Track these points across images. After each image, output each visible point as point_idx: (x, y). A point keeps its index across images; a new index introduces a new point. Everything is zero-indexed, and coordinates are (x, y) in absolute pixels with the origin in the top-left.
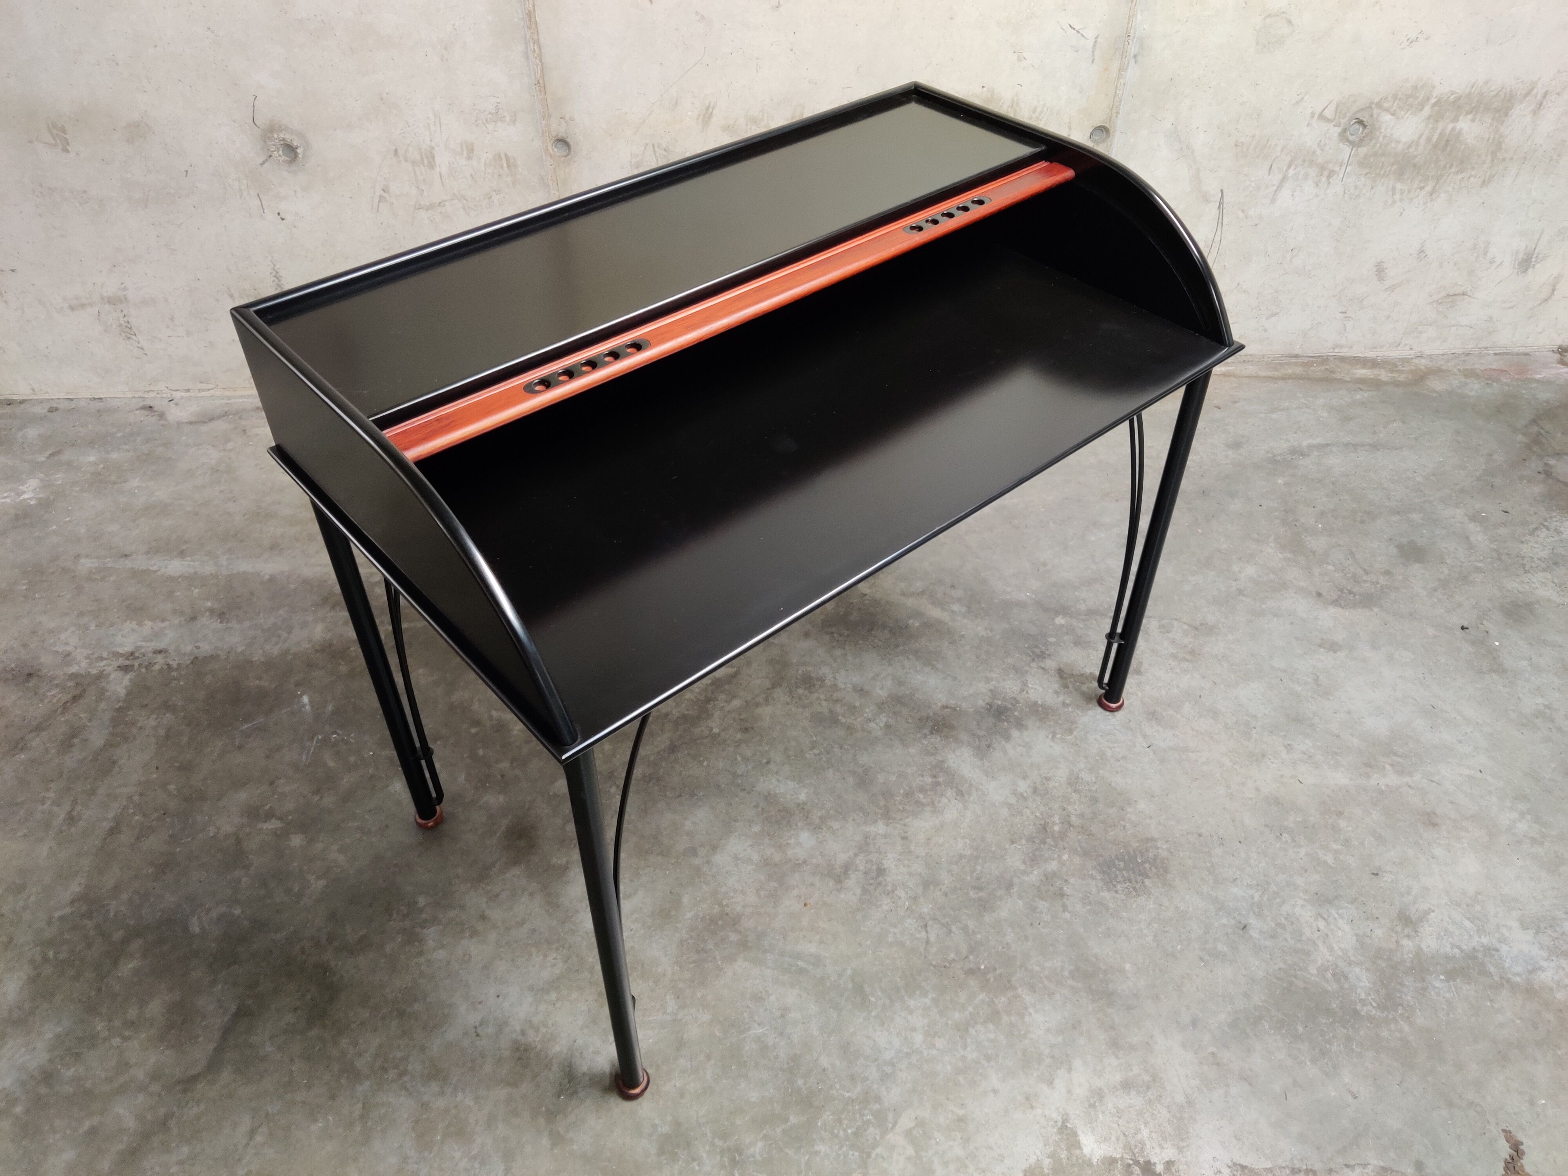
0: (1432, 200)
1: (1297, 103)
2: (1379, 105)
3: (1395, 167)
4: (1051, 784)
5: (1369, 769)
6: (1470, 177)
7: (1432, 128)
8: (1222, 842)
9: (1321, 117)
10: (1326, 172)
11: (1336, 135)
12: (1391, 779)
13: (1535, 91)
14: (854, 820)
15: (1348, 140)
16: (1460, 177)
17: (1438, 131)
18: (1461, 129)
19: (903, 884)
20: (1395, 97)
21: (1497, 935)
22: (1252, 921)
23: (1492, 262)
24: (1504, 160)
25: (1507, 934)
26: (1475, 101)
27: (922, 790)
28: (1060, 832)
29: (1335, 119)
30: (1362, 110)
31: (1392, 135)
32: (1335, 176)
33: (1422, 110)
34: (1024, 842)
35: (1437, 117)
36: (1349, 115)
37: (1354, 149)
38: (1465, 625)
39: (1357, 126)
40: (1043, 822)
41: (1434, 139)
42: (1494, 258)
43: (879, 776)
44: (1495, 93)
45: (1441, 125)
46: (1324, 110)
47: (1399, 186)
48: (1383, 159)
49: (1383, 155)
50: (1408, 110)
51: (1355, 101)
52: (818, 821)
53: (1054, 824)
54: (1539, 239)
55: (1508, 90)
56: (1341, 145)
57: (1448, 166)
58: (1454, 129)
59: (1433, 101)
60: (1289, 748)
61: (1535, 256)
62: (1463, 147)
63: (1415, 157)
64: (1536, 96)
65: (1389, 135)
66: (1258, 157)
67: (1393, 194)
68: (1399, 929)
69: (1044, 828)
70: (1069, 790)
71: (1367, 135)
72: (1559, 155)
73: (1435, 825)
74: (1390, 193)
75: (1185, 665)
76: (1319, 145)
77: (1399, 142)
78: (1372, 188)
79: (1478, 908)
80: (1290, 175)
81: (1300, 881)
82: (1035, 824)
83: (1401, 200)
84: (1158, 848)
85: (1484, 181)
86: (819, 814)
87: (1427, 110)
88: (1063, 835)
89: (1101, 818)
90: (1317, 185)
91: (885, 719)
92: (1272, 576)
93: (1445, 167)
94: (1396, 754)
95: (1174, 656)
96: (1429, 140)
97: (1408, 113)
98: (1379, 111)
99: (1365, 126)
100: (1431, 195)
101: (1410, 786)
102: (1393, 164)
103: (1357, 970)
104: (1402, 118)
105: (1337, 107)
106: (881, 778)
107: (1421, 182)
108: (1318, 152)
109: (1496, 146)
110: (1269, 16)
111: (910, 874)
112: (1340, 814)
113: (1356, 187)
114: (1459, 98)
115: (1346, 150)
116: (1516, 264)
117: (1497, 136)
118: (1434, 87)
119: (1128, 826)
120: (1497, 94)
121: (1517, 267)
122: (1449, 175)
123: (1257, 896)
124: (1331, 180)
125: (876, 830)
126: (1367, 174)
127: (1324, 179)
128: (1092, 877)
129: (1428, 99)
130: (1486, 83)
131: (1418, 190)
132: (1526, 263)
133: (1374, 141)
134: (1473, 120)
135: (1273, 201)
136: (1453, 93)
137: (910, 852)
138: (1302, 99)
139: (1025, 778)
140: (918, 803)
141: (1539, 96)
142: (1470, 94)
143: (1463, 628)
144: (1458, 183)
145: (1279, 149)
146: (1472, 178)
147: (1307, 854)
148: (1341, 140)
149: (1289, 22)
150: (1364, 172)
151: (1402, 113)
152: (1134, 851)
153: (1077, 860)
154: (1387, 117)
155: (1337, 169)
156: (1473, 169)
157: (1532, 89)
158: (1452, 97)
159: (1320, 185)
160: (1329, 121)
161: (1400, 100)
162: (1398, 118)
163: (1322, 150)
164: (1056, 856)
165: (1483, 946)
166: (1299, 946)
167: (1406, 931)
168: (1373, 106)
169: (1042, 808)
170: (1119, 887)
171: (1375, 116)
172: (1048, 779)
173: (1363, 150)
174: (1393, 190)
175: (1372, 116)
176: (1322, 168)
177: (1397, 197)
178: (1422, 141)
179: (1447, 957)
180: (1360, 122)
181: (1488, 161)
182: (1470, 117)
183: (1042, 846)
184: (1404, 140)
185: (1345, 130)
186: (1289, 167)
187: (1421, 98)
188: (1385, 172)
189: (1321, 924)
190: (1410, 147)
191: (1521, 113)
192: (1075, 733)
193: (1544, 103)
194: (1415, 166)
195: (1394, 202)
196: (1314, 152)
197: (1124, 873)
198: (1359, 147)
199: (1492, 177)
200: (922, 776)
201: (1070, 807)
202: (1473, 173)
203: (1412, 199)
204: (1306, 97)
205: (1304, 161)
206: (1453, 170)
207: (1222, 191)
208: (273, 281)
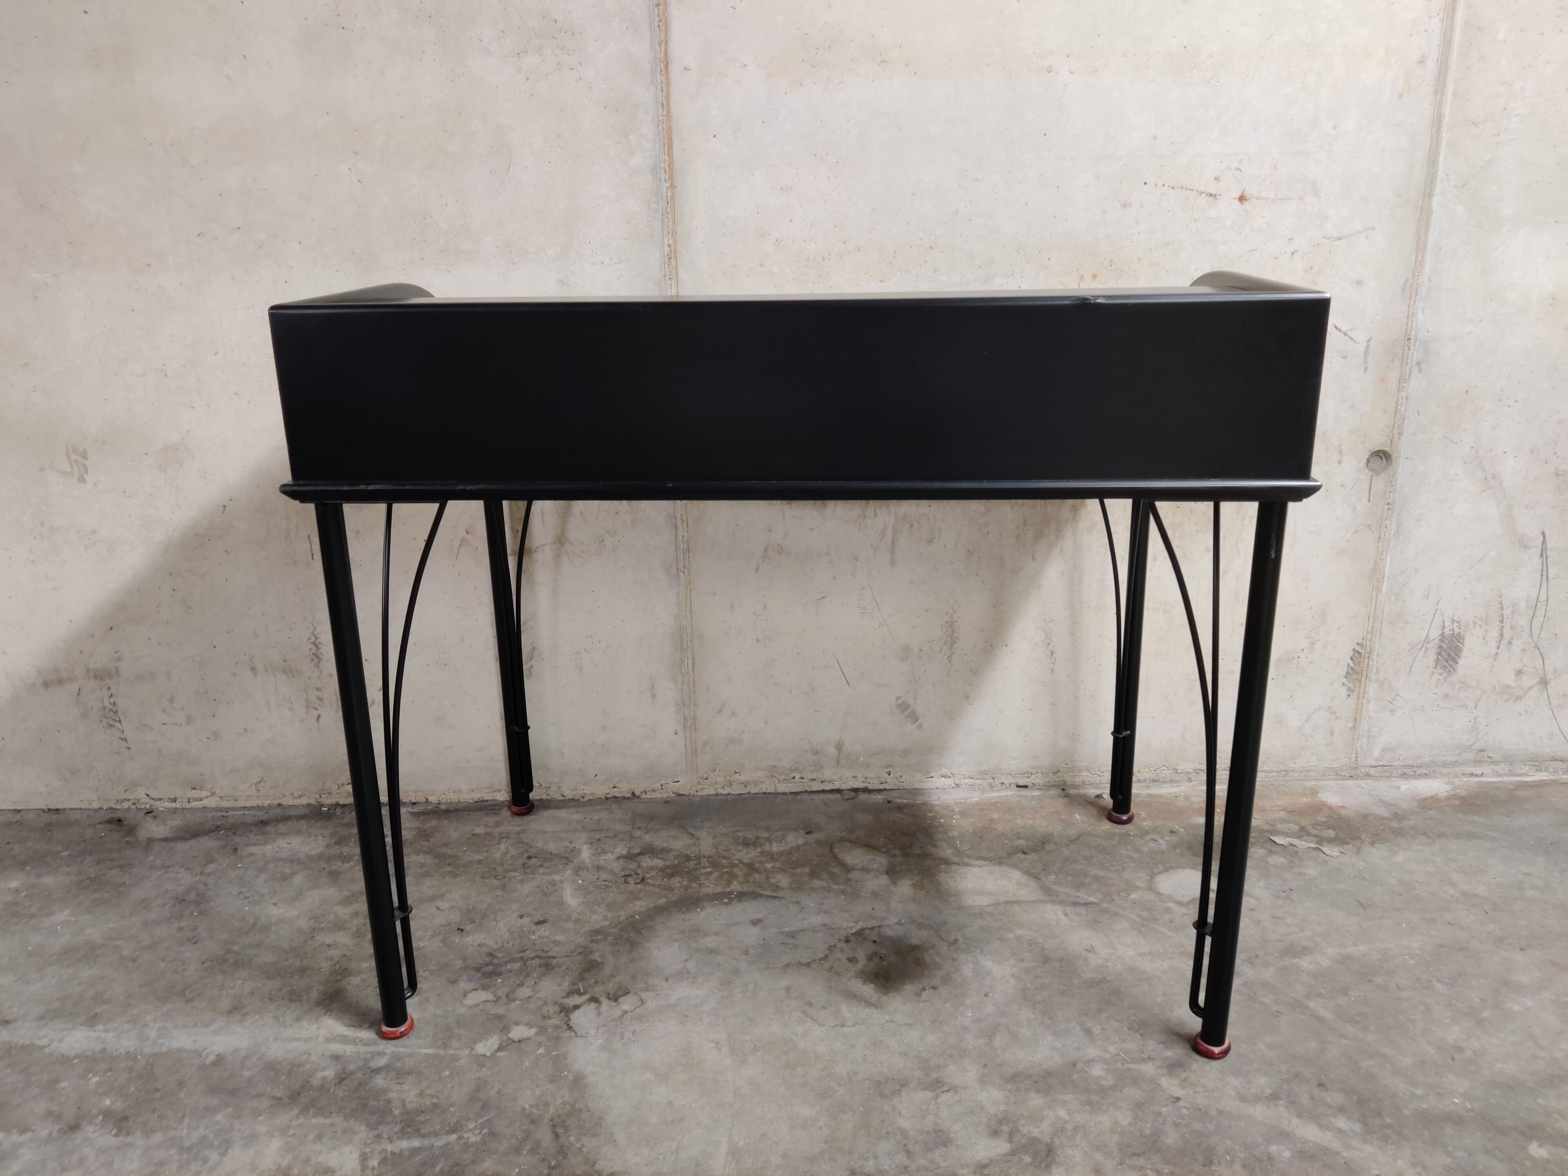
207: (1543, 533)
208: (311, 649)
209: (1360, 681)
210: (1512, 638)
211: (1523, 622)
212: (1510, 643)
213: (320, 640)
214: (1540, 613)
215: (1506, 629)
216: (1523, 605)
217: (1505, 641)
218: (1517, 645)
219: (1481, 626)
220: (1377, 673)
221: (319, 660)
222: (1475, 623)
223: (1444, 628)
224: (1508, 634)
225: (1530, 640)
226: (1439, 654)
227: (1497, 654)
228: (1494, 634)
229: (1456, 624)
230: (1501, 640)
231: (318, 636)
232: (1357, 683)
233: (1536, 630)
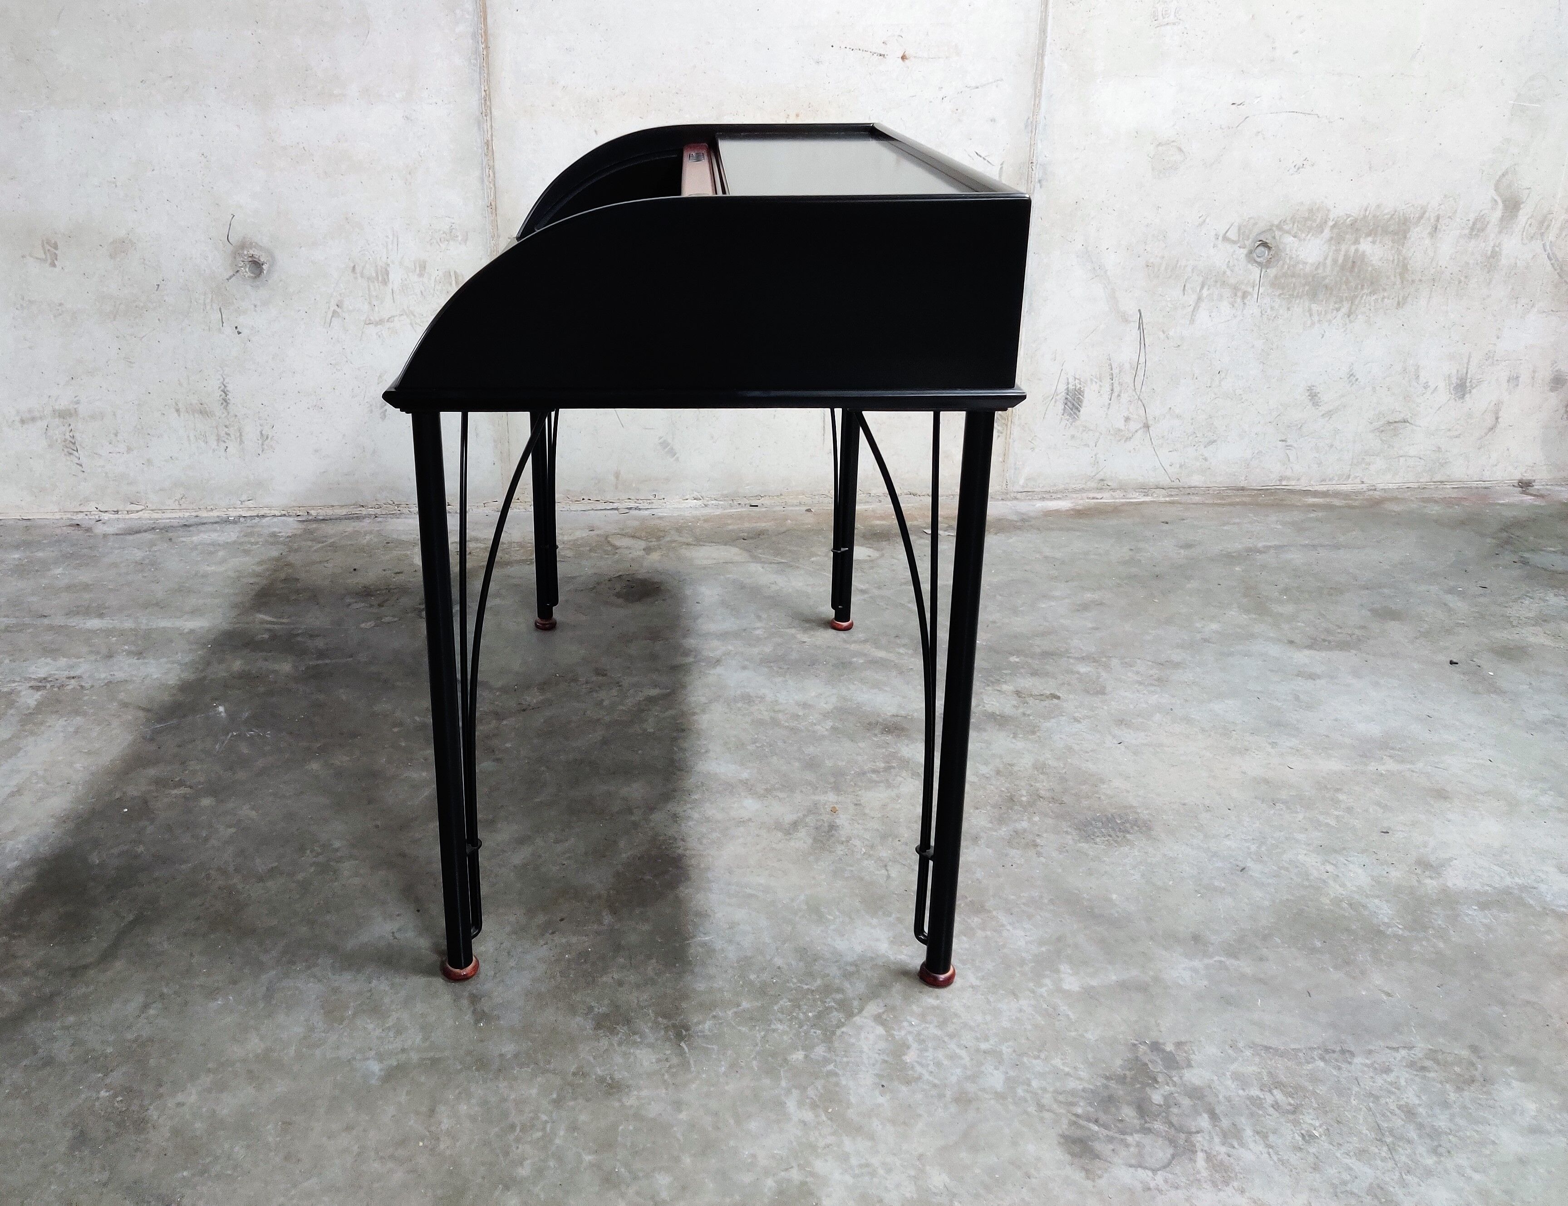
0: (1351, 322)
1: (1200, 225)
2: (1279, 227)
3: (1307, 288)
4: (1016, 769)
5: (1365, 759)
6: (1383, 298)
7: (1336, 250)
8: (1208, 809)
9: (1225, 238)
10: (1240, 294)
11: (1243, 256)
12: (1391, 765)
13: (1427, 215)
14: (802, 792)
15: (1256, 262)
16: (1373, 298)
17: (1342, 253)
18: (1364, 252)
19: (858, 836)
20: (1293, 220)
21: (1533, 877)
22: (1249, 864)
23: (1426, 387)
24: (1413, 281)
25: (1543, 876)
26: (1371, 224)
27: (874, 771)
28: (1029, 802)
29: (1239, 240)
30: (1264, 232)
31: (1298, 256)
32: (1249, 297)
33: (1322, 232)
34: (989, 808)
35: (1338, 239)
36: (1252, 236)
37: (1264, 270)
38: (1455, 661)
39: (1262, 249)
40: (1009, 794)
41: (1340, 261)
42: (1427, 382)
43: (827, 762)
44: (1389, 216)
45: (1343, 247)
46: (1227, 232)
47: (1315, 307)
48: (1294, 280)
49: (1293, 276)
50: (1309, 232)
51: (1255, 224)
52: (762, 792)
53: (1022, 796)
54: (1468, 363)
55: (1402, 213)
56: (1250, 266)
57: (1360, 287)
58: (1357, 250)
59: (1331, 223)
60: (1274, 744)
61: (1468, 381)
62: (1370, 269)
63: (1324, 278)
64: (1429, 219)
65: (1294, 256)
66: (1170, 277)
67: (1311, 315)
68: (1419, 871)
69: (1011, 799)
70: (1036, 772)
71: (1274, 257)
72: (1466, 277)
73: (1445, 798)
74: (1307, 314)
75: (1153, 688)
76: (1228, 267)
77: (1305, 263)
78: (1288, 309)
79: (1507, 857)
80: (1205, 295)
81: (1301, 837)
82: (1000, 796)
83: (1319, 321)
84: (1138, 813)
85: (1399, 303)
86: (764, 787)
87: (1327, 233)
88: (1031, 804)
89: (1073, 792)
90: (1233, 306)
91: (831, 724)
92: (1239, 630)
93: (1356, 288)
94: (1393, 749)
95: (1140, 683)
96: (1335, 261)
97: (1309, 236)
98: (1280, 233)
99: (1269, 248)
100: (1349, 316)
101: (1413, 771)
102: (1304, 285)
103: (1376, 901)
104: (1304, 240)
105: (1239, 229)
106: (829, 763)
107: (1335, 303)
108: (1229, 273)
109: (1403, 268)
110: (1160, 144)
111: (865, 830)
112: (1338, 790)
113: (1272, 308)
114: (1356, 220)
115: (1256, 271)
116: (1452, 389)
117: (1401, 258)
118: (1329, 210)
119: (1102, 797)
120: (1391, 217)
121: (1453, 392)
122: (1362, 297)
123: (1253, 848)
124: (1246, 301)
125: (826, 798)
126: (1280, 295)
127: (1239, 300)
128: (1067, 832)
129: (1326, 222)
130: (1378, 206)
131: (1335, 311)
132: (1462, 388)
133: (1281, 263)
134: (1374, 242)
135: (1192, 321)
136: (1348, 216)
137: (865, 814)
138: (1204, 221)
139: (986, 763)
140: (871, 781)
141: (1432, 220)
142: (1365, 217)
143: (1452, 663)
144: (1373, 304)
145: (1189, 269)
146: (1386, 300)
147: (1304, 818)
148: (1249, 262)
149: (1180, 150)
150: (1278, 294)
151: (1304, 235)
152: (1112, 815)
153: (1050, 821)
154: (1288, 239)
155: (1250, 290)
156: (1384, 290)
157: (1424, 213)
158: (1349, 220)
159: (1236, 305)
160: (1234, 242)
161: (1298, 222)
162: (1300, 240)
163: (1232, 271)
164: (1025, 818)
165: (1517, 884)
166: (1306, 883)
167: (1427, 873)
168: (1274, 228)
169: (1007, 785)
170: (1098, 840)
171: (1277, 238)
172: (1011, 765)
173: (1272, 272)
174: (1310, 310)
175: (1274, 238)
176: (1235, 289)
177: (1316, 318)
178: (1329, 262)
179: (1478, 892)
180: (1264, 244)
181: (1398, 283)
182: (1370, 239)
183: (1010, 811)
184: (1310, 261)
185: (1251, 252)
186: (1202, 287)
187: (1318, 221)
188: (1298, 293)
189: (1329, 868)
190: (1317, 268)
191: (1418, 234)
192: (1038, 734)
193: (1439, 227)
194: (1326, 287)
195: (1313, 324)
196: (1224, 273)
197: (1103, 830)
198: (1267, 268)
199: (1405, 298)
200: (875, 762)
201: (1037, 785)
202: (1386, 294)
203: (1330, 321)
204: (1208, 220)
205: (1216, 282)
206: (1365, 291)
207: (1139, 310)
208: (221, 396)
209: (1007, 425)
210: (1120, 392)
211: (1128, 379)
212: (1119, 396)
213: (228, 389)
214: (1141, 373)
215: (1116, 385)
216: (1127, 366)
217: (1115, 394)
218: (1125, 397)
219: (1096, 382)
220: (1019, 418)
221: (228, 404)
222: (1091, 380)
223: (1068, 383)
224: (1117, 389)
225: (1134, 393)
226: (1066, 404)
227: (1109, 404)
228: (1107, 388)
229: (1077, 381)
230: (1112, 393)
231: (227, 385)
232: (1004, 426)
233: (1138, 386)
